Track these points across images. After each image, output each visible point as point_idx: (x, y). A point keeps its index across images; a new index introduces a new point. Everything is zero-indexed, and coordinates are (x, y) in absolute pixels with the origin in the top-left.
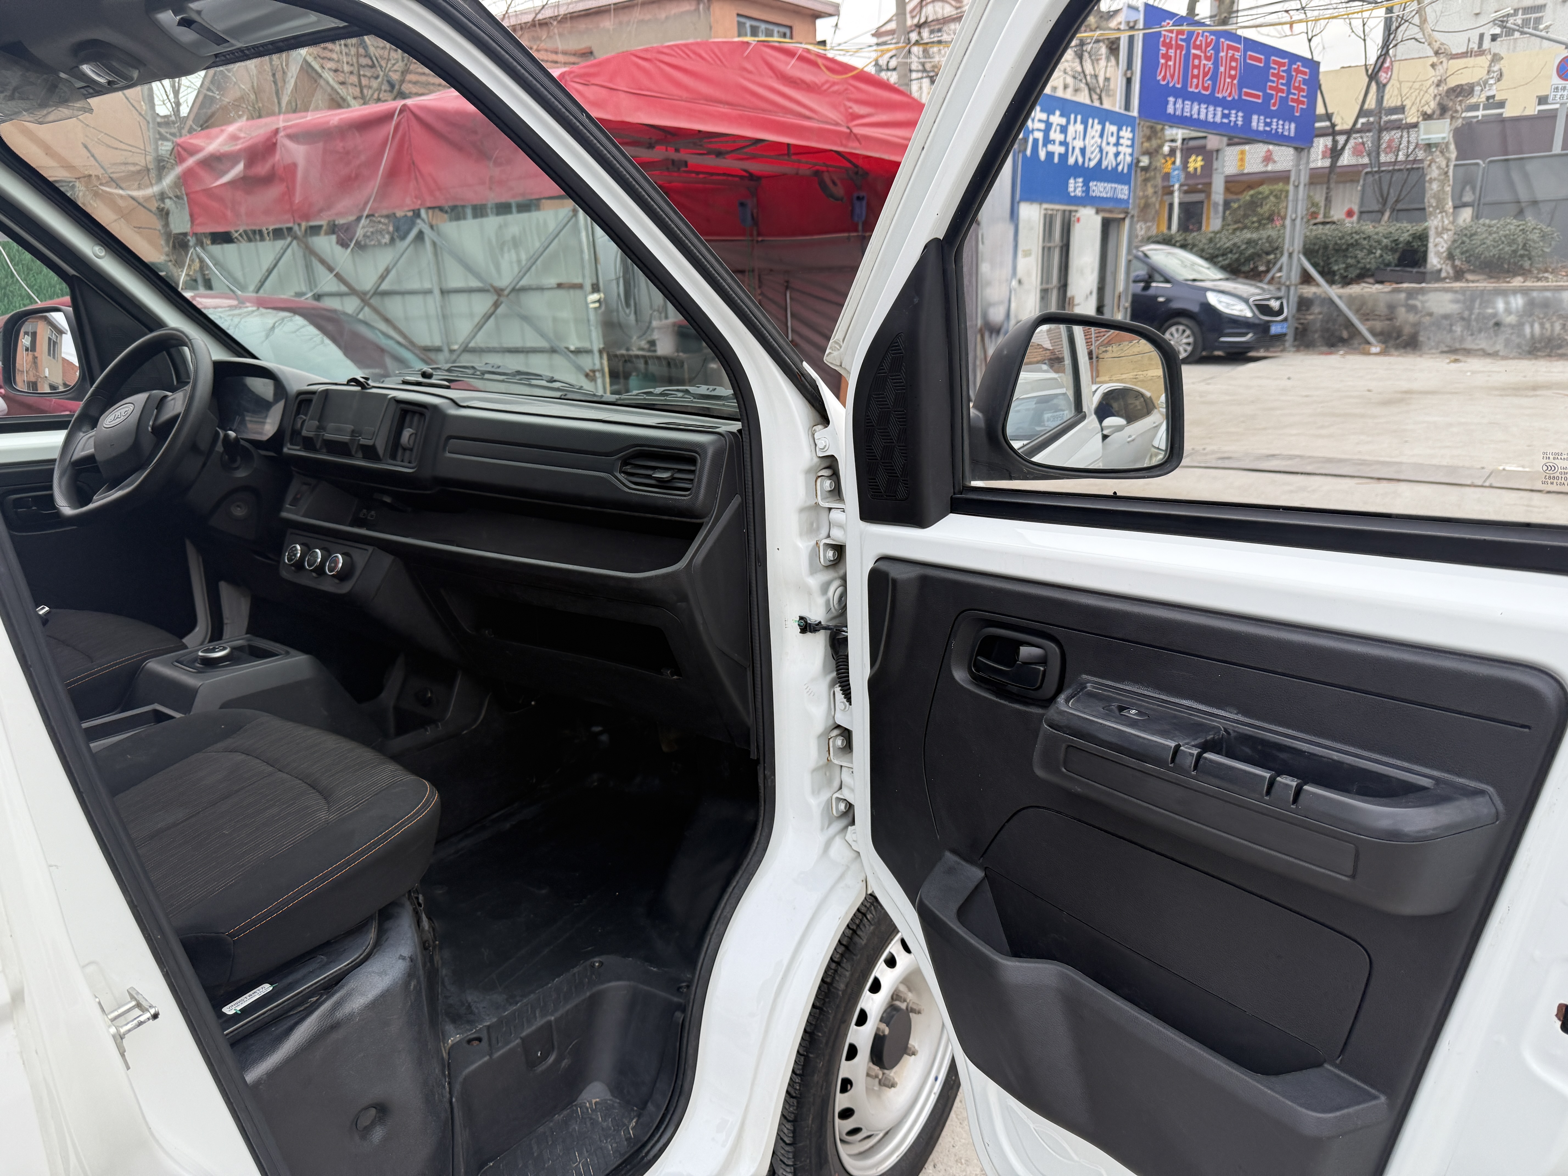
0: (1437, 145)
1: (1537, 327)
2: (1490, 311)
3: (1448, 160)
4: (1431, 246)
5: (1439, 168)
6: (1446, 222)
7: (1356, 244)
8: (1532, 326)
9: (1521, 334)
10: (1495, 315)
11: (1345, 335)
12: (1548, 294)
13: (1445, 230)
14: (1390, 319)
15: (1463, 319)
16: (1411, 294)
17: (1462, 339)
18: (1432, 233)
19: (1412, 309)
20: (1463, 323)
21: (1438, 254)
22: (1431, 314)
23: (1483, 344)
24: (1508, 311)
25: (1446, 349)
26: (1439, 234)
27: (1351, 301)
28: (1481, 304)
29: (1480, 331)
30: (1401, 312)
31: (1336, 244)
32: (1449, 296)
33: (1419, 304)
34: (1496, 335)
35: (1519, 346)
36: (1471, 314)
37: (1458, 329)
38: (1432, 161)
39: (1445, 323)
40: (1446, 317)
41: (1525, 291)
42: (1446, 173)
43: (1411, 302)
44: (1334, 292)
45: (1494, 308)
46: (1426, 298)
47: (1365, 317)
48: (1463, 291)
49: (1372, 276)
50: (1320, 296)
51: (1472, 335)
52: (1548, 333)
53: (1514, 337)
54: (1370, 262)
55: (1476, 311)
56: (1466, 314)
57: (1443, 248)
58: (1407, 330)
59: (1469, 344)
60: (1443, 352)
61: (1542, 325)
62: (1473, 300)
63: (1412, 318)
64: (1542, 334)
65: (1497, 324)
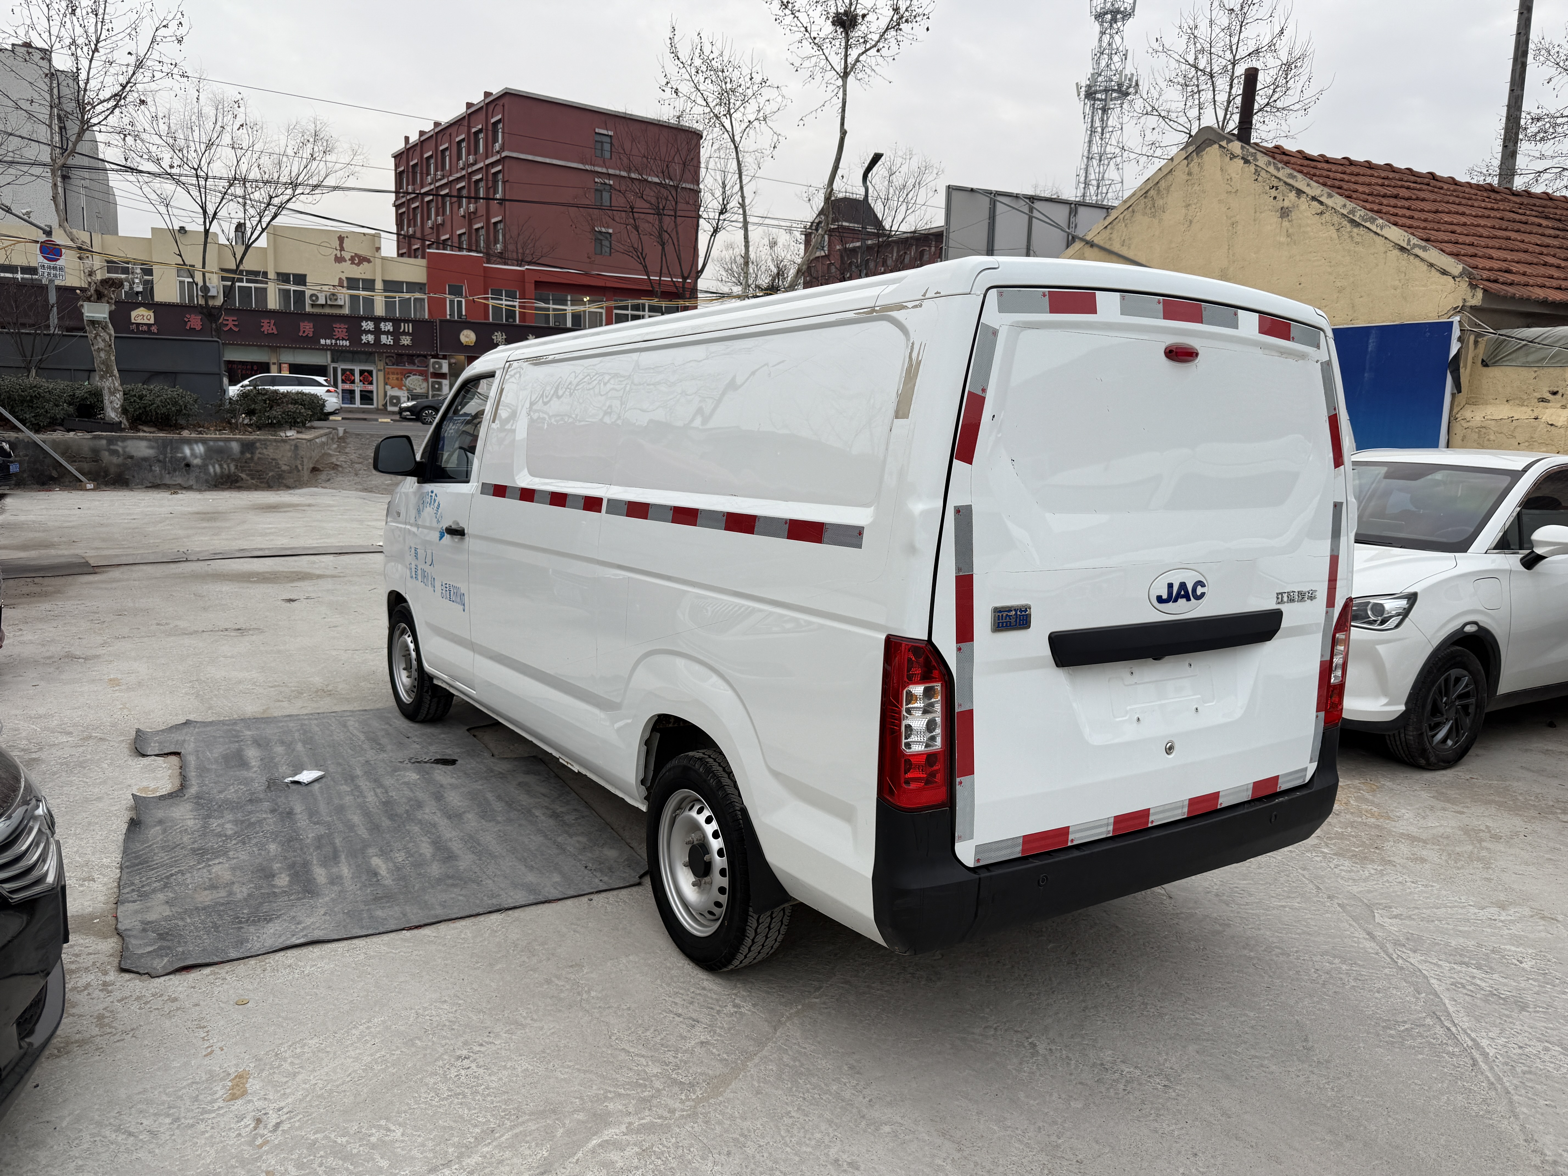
0: (99, 322)
1: (217, 466)
2: (180, 455)
5: (104, 340)
6: (117, 384)
9: (206, 472)
10: (184, 458)
12: (221, 444)
13: (116, 390)
15: (159, 461)
17: (161, 478)
18: (106, 392)
19: (114, 452)
20: (160, 464)
21: (114, 409)
23: (179, 480)
24: (194, 455)
25: (149, 485)
26: (112, 393)
28: (171, 450)
29: (175, 470)
30: (105, 455)
32: (144, 444)
33: (120, 450)
34: (188, 474)
35: (207, 481)
36: (165, 457)
37: (157, 469)
38: (97, 335)
39: (145, 464)
40: (145, 459)
41: (204, 442)
42: (110, 346)
45: (183, 453)
46: (125, 444)
47: (72, 459)
48: (156, 440)
49: (61, 425)
50: (23, 440)
51: (169, 473)
52: (227, 472)
53: (202, 475)
54: (58, 412)
55: (169, 455)
56: (161, 457)
58: (112, 470)
59: (167, 481)
60: (147, 487)
62: (165, 447)
63: (115, 460)
64: (222, 472)
65: (188, 465)
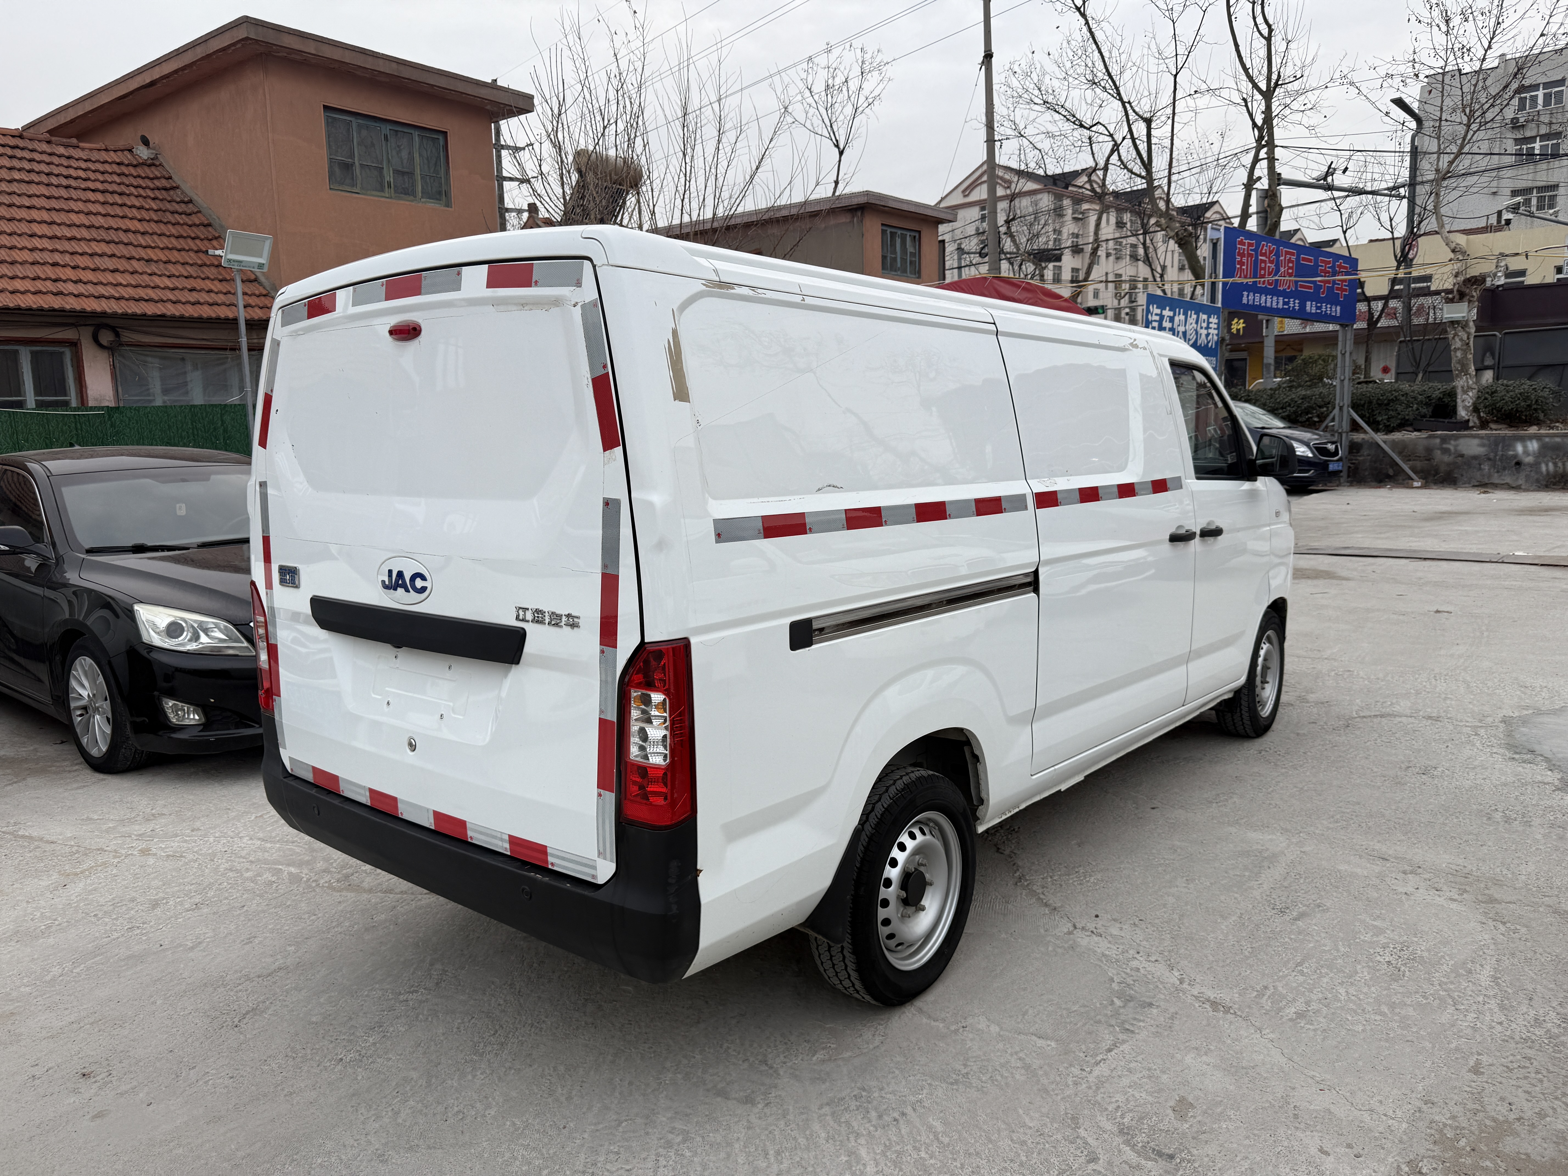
0: (1458, 322)
1: (1551, 465)
2: (1511, 453)
3: (1469, 334)
4: (1459, 401)
5: (1461, 340)
6: (1471, 382)
7: (1396, 399)
8: (1547, 465)
9: (1538, 471)
10: (1515, 456)
11: (1391, 472)
12: (1558, 440)
13: (1470, 388)
14: (1429, 460)
15: (1489, 459)
16: (1444, 439)
17: (1490, 476)
18: (1459, 391)
19: (1446, 451)
20: (1490, 463)
21: (1466, 408)
22: (1462, 456)
23: (1508, 480)
24: (1526, 452)
25: (1477, 484)
26: (1465, 392)
27: (1394, 444)
28: (1503, 448)
29: (1504, 469)
30: (1438, 454)
31: (1379, 399)
32: (1476, 441)
33: (1452, 448)
34: (1519, 473)
35: (1538, 481)
36: (1496, 455)
37: (1486, 467)
38: (1456, 335)
39: (1475, 462)
40: (1475, 458)
41: (1538, 437)
42: (1468, 344)
43: (1445, 446)
44: (1379, 438)
45: (1514, 450)
46: (1458, 442)
47: (1407, 459)
48: (1488, 437)
49: (1411, 425)
50: (1368, 441)
51: (1498, 472)
52: (1561, 470)
53: (1533, 474)
54: (1409, 414)
55: (1500, 453)
56: (1492, 455)
57: (1469, 402)
58: (1443, 468)
59: (1496, 479)
60: (1474, 486)
61: (1555, 464)
62: (1497, 445)
63: (1447, 459)
64: (1556, 472)
65: (1518, 464)
